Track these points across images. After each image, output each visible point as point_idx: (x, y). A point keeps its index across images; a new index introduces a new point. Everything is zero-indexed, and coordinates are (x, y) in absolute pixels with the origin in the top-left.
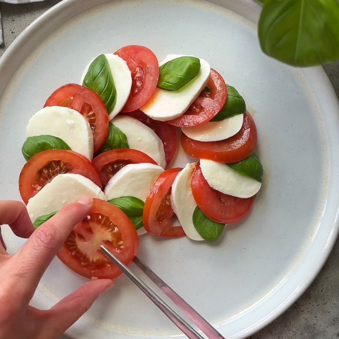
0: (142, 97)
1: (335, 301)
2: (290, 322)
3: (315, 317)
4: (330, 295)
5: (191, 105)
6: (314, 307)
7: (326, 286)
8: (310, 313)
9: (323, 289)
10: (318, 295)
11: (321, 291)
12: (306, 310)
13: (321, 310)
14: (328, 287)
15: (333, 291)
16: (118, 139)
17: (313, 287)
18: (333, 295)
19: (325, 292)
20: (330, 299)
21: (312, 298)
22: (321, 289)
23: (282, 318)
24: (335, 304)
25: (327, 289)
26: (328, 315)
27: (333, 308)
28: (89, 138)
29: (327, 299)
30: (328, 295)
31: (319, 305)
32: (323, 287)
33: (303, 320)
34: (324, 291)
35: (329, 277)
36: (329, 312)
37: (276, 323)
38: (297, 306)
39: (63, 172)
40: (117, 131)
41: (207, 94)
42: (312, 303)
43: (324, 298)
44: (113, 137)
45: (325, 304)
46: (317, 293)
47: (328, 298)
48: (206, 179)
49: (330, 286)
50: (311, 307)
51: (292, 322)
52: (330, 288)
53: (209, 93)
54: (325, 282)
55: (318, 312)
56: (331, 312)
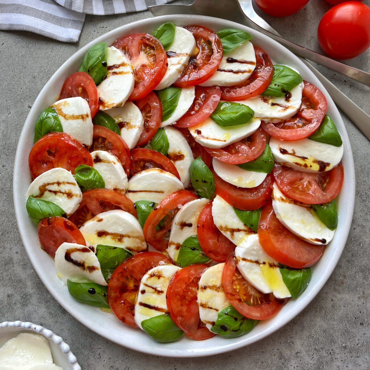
0: (194, 119)
1: (367, 357)
2: (323, 366)
3: (347, 367)
4: (364, 350)
5: (230, 145)
6: (348, 358)
7: (362, 341)
8: (343, 362)
9: (359, 343)
10: (353, 347)
11: (356, 345)
12: (340, 359)
13: (353, 362)
14: (363, 342)
15: (367, 347)
16: (161, 144)
17: (351, 340)
18: (367, 351)
19: (360, 347)
20: (363, 354)
21: (347, 349)
22: (357, 343)
23: (317, 361)
24: (366, 359)
25: (362, 344)
26: (358, 367)
27: (364, 363)
28: (138, 132)
29: (360, 354)
30: (362, 350)
31: (352, 357)
32: (359, 341)
33: (335, 367)
34: (359, 345)
35: (367, 334)
36: (360, 365)
37: (310, 364)
38: (332, 353)
39: (104, 149)
40: (164, 138)
41: (248, 143)
42: (346, 354)
43: (358, 352)
44: (159, 140)
45: (358, 357)
46: (353, 346)
47: (362, 353)
48: (213, 216)
49: (366, 342)
50: (345, 357)
51: (325, 366)
52: (365, 344)
53: (249, 143)
54: (362, 338)
55: (350, 363)
56: (361, 365)
